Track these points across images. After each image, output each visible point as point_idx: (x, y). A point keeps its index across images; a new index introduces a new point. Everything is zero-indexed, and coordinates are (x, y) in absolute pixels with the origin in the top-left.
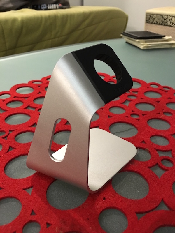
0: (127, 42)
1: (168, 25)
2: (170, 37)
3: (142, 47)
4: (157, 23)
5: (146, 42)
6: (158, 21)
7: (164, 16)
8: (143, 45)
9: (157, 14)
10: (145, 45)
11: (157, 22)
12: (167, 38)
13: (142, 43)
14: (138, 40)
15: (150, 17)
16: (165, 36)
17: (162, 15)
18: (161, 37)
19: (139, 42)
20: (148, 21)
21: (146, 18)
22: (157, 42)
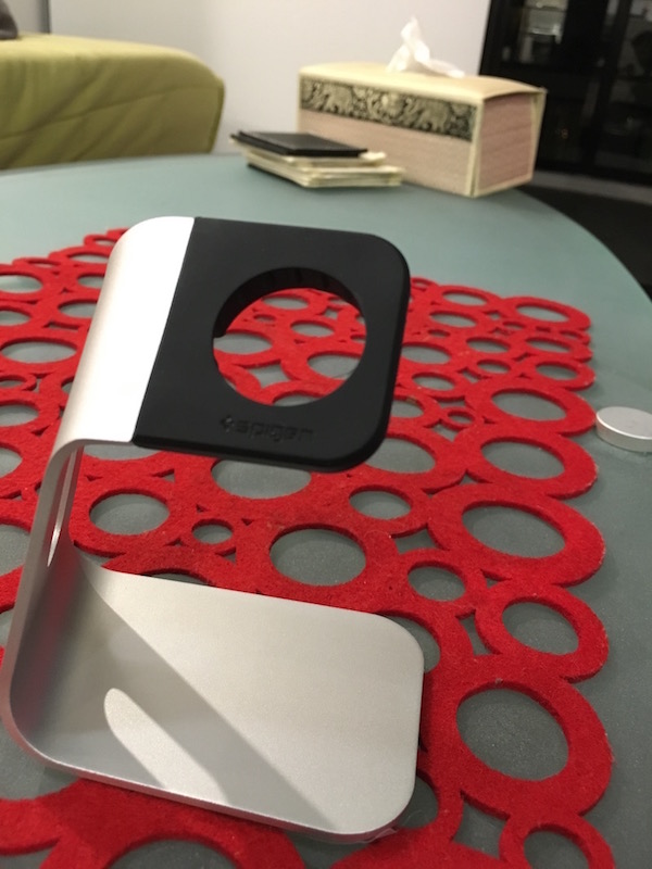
0: (252, 166)
1: (372, 118)
2: (380, 155)
3: (305, 181)
4: (336, 111)
5: (315, 165)
6: (339, 103)
7: (356, 90)
8: (308, 173)
9: (337, 84)
10: (314, 176)
11: (336, 108)
12: (370, 156)
13: (305, 169)
14: (290, 159)
15: (314, 89)
16: (365, 151)
17: (350, 87)
18: (354, 153)
19: (294, 164)
20: (308, 100)
21: (303, 92)
22: (345, 166)
